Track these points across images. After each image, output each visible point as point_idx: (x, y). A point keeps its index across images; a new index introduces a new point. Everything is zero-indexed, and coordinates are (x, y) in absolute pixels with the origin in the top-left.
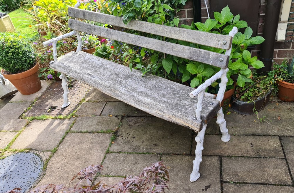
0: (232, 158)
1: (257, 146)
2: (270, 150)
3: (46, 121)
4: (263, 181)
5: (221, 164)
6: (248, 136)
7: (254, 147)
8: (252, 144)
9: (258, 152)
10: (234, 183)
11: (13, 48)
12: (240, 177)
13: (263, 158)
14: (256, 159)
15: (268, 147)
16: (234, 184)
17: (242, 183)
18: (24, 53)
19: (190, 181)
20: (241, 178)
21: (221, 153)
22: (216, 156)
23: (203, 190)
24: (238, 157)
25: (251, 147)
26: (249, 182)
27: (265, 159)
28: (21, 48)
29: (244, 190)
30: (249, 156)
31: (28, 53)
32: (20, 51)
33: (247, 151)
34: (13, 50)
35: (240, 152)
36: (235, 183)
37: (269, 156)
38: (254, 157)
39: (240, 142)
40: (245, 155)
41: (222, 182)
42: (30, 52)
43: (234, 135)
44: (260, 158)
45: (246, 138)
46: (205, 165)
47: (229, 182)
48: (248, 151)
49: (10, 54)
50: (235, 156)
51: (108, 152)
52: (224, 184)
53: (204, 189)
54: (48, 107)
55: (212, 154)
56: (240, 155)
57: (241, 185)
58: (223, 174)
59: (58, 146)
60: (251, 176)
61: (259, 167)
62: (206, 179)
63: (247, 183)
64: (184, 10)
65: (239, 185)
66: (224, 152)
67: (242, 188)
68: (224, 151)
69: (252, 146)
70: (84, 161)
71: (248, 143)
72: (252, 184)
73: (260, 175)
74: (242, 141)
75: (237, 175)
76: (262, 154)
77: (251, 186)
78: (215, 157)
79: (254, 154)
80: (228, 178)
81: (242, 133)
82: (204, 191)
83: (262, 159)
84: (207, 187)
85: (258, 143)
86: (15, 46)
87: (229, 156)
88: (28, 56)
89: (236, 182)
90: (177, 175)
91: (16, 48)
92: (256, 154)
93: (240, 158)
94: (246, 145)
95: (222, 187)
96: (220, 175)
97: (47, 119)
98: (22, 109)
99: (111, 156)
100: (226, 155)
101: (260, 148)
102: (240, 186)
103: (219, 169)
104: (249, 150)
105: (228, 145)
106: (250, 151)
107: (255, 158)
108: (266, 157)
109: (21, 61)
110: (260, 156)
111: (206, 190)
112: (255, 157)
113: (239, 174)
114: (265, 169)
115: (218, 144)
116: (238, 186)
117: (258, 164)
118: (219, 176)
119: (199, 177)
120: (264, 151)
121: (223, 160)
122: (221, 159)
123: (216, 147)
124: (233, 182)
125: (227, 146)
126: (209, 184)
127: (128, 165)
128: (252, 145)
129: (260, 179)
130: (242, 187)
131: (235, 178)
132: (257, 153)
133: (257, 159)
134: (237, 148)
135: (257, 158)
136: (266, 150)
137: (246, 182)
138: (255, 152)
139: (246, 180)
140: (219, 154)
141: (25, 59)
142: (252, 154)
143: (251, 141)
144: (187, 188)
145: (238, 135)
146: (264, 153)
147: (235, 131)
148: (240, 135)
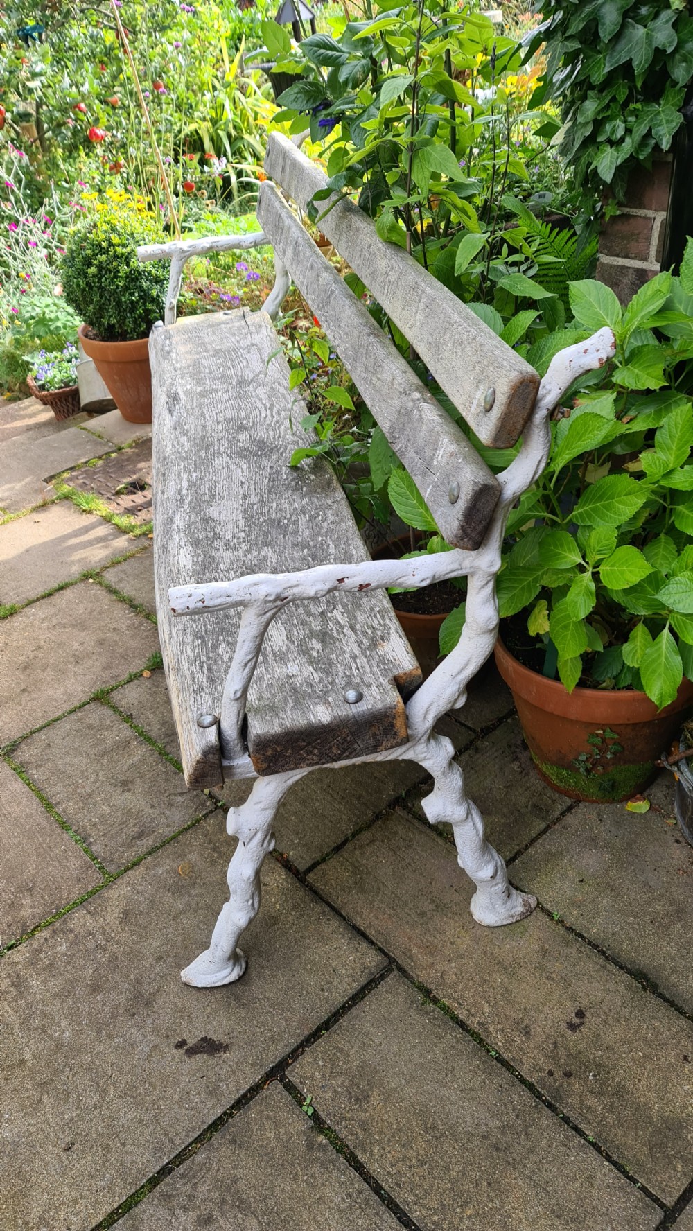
0: (430, 1006)
1: (596, 1041)
2: (642, 1111)
3: (85, 516)
4: (435, 1218)
5: (357, 998)
6: (611, 967)
7: (574, 1036)
8: (580, 1014)
9: (568, 1075)
10: (315, 1116)
11: (106, 252)
12: (363, 1116)
13: (566, 1120)
14: (520, 1097)
15: (644, 1090)
16: (311, 1123)
17: (341, 1148)
18: (134, 277)
19: (182, 973)
20: (362, 1124)
21: (411, 957)
22: (381, 950)
23: (181, 1044)
24: (461, 1024)
25: (563, 1025)
26: (374, 1168)
27: (562, 1133)
28: (127, 259)
29: (312, 1186)
30: (507, 1056)
31: (145, 284)
32: (123, 269)
33: (527, 1026)
34: (104, 257)
35: (487, 1010)
36: (318, 1123)
37: (598, 1135)
38: (522, 1081)
39: (540, 967)
40: (497, 1040)
41: (278, 1071)
42: (158, 281)
43: (552, 919)
44: (550, 1106)
45: (590, 965)
46: (299, 956)
47: (299, 1100)
48: (528, 1033)
49: (92, 270)
50: (447, 1011)
51: (102, 697)
52: (275, 1090)
53: (191, 1042)
54: (134, 477)
55: (371, 933)
56: (474, 1024)
57: (332, 1153)
58: (320, 1045)
59: (30, 603)
60: (411, 1153)
61: (496, 1147)
62: (241, 1013)
63: (359, 1168)
64: (650, 213)
65: (322, 1148)
66: (423, 959)
67: (316, 1169)
68: (431, 954)
69: (573, 1027)
70: (23, 686)
71: (573, 998)
72: (377, 1189)
73: (454, 1182)
74: (558, 967)
75: (361, 1098)
76: (578, 1097)
77: (360, 1192)
78: (372, 953)
79: (541, 1070)
80: (313, 1078)
81: (594, 932)
82: (183, 1051)
83: (546, 1120)
84: (209, 1047)
85: (614, 1034)
86: (114, 246)
87: (427, 992)
88: (143, 291)
89: (324, 1122)
90: (175, 918)
91: (116, 256)
92: (551, 1073)
93: (459, 1033)
94: (556, 998)
95: (255, 1089)
96: (302, 1038)
97: (89, 512)
98: (79, 456)
99: (97, 714)
100: (422, 976)
101: (599, 1066)
102: (317, 1154)
103: (323, 1013)
104: (536, 1030)
105: (477, 940)
106: (539, 1040)
107: (522, 1088)
108: (583, 1127)
109: (119, 303)
110: (559, 1098)
111: (192, 1052)
112: (531, 1087)
113: (376, 1099)
114: (513, 1179)
115: (440, 907)
116: (310, 1147)
117: (502, 1129)
118: (294, 1042)
119: (225, 982)
120: (602, 1093)
121: (383, 987)
122: (382, 977)
123: (422, 914)
124: (310, 1111)
125: (464, 944)
126: (225, 1040)
127: (101, 773)
128: (576, 1021)
129: (434, 1204)
130: (323, 1165)
131: (342, 1103)
132: (558, 1073)
133: (529, 1099)
134: (499, 979)
135: (538, 1095)
136: (620, 1092)
137: (362, 1158)
138: (555, 1059)
139: (372, 1153)
140: (396, 954)
141: (132, 302)
142: (532, 1062)
143: (599, 998)
144: (148, 988)
145: (570, 930)
146: (591, 1101)
147: (575, 904)
148: (580, 935)
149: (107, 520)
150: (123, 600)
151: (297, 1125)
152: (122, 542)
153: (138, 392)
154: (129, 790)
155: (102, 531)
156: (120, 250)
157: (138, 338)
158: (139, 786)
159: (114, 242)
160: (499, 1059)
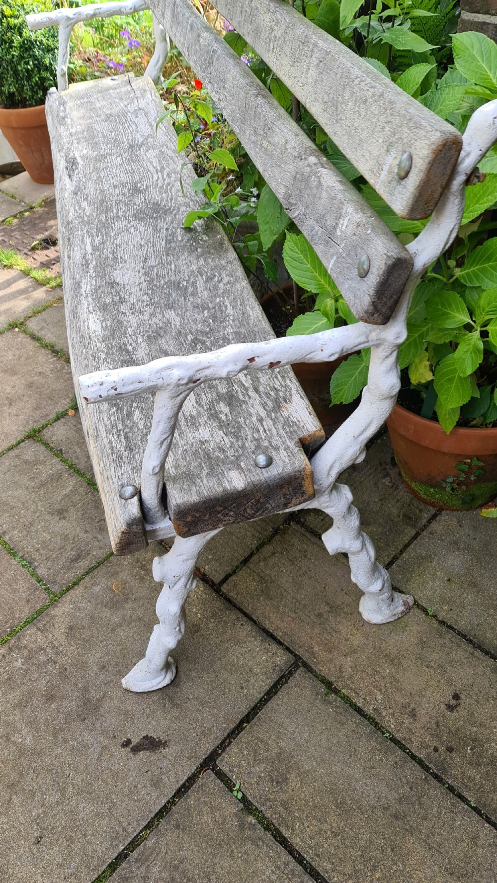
0: (333, 696)
1: (471, 719)
3: (6, 271)
5: (271, 693)
6: (478, 653)
7: (453, 716)
8: (456, 697)
9: (450, 750)
10: (244, 800)
12: (284, 797)
13: (451, 789)
14: (412, 772)
16: (241, 805)
17: (268, 826)
18: (27, 47)
19: (123, 681)
20: (284, 804)
21: (313, 654)
22: (288, 649)
23: (127, 743)
24: (359, 711)
25: (443, 707)
26: (296, 842)
27: (449, 801)
28: (19, 30)
29: (246, 861)
30: (399, 736)
31: (37, 52)
32: (17, 40)
33: (413, 709)
35: (379, 697)
36: (247, 805)
37: (478, 800)
38: (413, 757)
39: (420, 658)
40: (390, 723)
41: (210, 762)
42: (50, 50)
43: (427, 614)
44: (437, 777)
45: (461, 653)
46: (220, 659)
47: (230, 786)
48: (414, 715)
50: (346, 699)
51: (34, 435)
52: (208, 778)
53: (135, 741)
54: (46, 234)
55: (279, 634)
56: (369, 710)
57: (260, 831)
58: (244, 737)
60: (326, 826)
61: (396, 816)
62: (175, 712)
63: (283, 842)
65: (252, 827)
66: (323, 656)
67: (249, 846)
68: (330, 652)
69: (450, 708)
71: (449, 682)
72: (300, 860)
73: (364, 849)
74: (435, 656)
75: (281, 781)
76: (459, 769)
77: (286, 864)
78: (280, 652)
79: (427, 747)
80: (239, 766)
81: (462, 624)
82: (128, 749)
83: (435, 791)
84: (151, 744)
85: (485, 712)
86: (6, 17)
87: (329, 685)
88: (37, 60)
89: (252, 804)
90: (113, 630)
91: (9, 28)
92: (436, 749)
93: (358, 718)
94: (435, 683)
95: (192, 779)
96: (228, 731)
97: (10, 267)
99: (31, 451)
101: (475, 740)
102: (248, 833)
103: (244, 709)
104: (421, 712)
105: (366, 636)
106: (424, 720)
107: (413, 764)
108: (466, 794)
109: (16, 72)
110: (444, 771)
111: (136, 749)
112: (420, 762)
113: (294, 781)
114: (410, 842)
115: (334, 609)
116: (242, 827)
117: (400, 801)
118: (221, 735)
119: (160, 686)
120: (478, 764)
121: (292, 682)
122: (291, 674)
123: (320, 615)
124: (240, 796)
125: (357, 640)
126: (163, 738)
127: (39, 503)
128: (453, 702)
130: (254, 842)
131: (266, 786)
132: (442, 749)
133: (420, 773)
134: (388, 670)
135: (426, 769)
136: (493, 762)
137: (286, 834)
138: (438, 737)
139: (293, 829)
140: (301, 652)
141: (27, 70)
142: (419, 740)
143: (471, 681)
144: (94, 694)
145: (442, 623)
146: (471, 772)
147: (445, 601)
148: (451, 627)
149: (26, 274)
150: (46, 346)
151: (230, 808)
152: (40, 294)
153: (42, 155)
154: (64, 518)
155: (22, 284)
156: (13, 21)
157: (37, 105)
158: (73, 514)
159: (6, 14)
160: (394, 740)
